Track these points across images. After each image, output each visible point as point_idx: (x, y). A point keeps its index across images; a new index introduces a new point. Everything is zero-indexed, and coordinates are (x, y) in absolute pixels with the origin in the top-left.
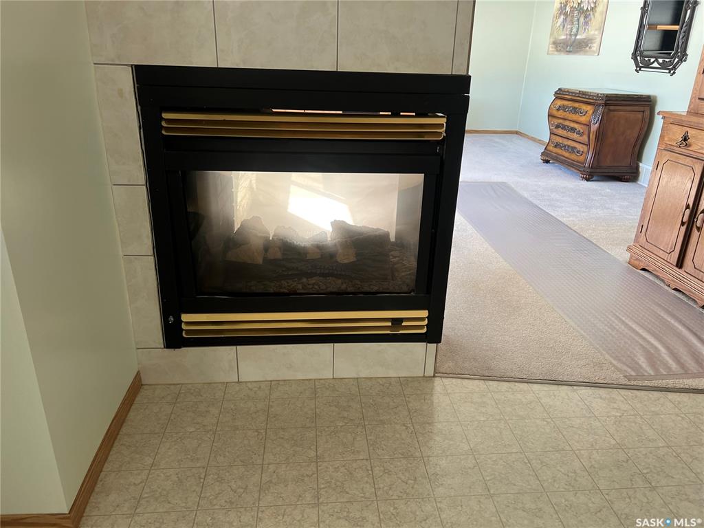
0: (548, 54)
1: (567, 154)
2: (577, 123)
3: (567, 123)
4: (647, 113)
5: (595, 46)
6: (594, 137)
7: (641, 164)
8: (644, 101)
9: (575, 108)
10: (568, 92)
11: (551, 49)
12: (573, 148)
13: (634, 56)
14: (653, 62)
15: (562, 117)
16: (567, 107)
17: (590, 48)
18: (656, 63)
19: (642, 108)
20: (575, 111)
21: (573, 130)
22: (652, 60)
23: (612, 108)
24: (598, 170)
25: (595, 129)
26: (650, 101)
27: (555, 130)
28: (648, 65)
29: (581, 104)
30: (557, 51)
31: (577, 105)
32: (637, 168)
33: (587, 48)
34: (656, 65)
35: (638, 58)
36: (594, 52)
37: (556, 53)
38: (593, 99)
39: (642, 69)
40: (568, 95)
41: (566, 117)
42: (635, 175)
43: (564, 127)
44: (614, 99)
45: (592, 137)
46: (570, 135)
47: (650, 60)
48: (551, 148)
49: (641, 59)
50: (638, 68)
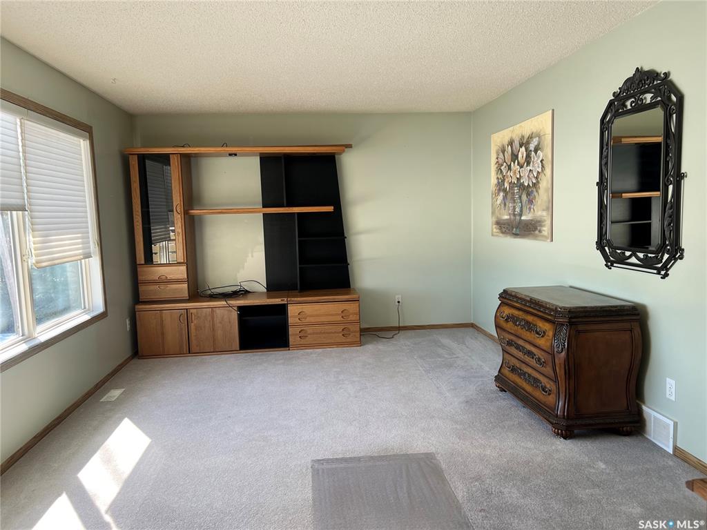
0: (492, 235)
1: (528, 388)
2: (535, 346)
3: (521, 342)
4: (637, 331)
5: (546, 230)
6: (563, 372)
7: (644, 407)
8: (627, 315)
9: (528, 323)
10: (516, 297)
11: (495, 230)
12: (536, 380)
13: (600, 246)
14: (630, 257)
15: (513, 332)
16: (518, 319)
17: (540, 231)
18: (634, 257)
19: (627, 325)
20: (529, 327)
21: (530, 353)
22: (628, 254)
23: (581, 327)
24: (579, 422)
25: (562, 361)
26: (638, 314)
27: (507, 347)
28: (622, 261)
29: (536, 319)
30: (502, 233)
31: (530, 318)
32: (640, 413)
33: (537, 232)
34: (633, 260)
35: (606, 248)
36: (546, 237)
37: (501, 235)
38: (551, 315)
39: (615, 265)
40: (517, 302)
41: (518, 334)
42: (638, 425)
43: (518, 347)
44: (581, 315)
45: (561, 372)
46: (527, 359)
47: (624, 253)
48: (506, 371)
49: (611, 250)
50: (610, 264)
